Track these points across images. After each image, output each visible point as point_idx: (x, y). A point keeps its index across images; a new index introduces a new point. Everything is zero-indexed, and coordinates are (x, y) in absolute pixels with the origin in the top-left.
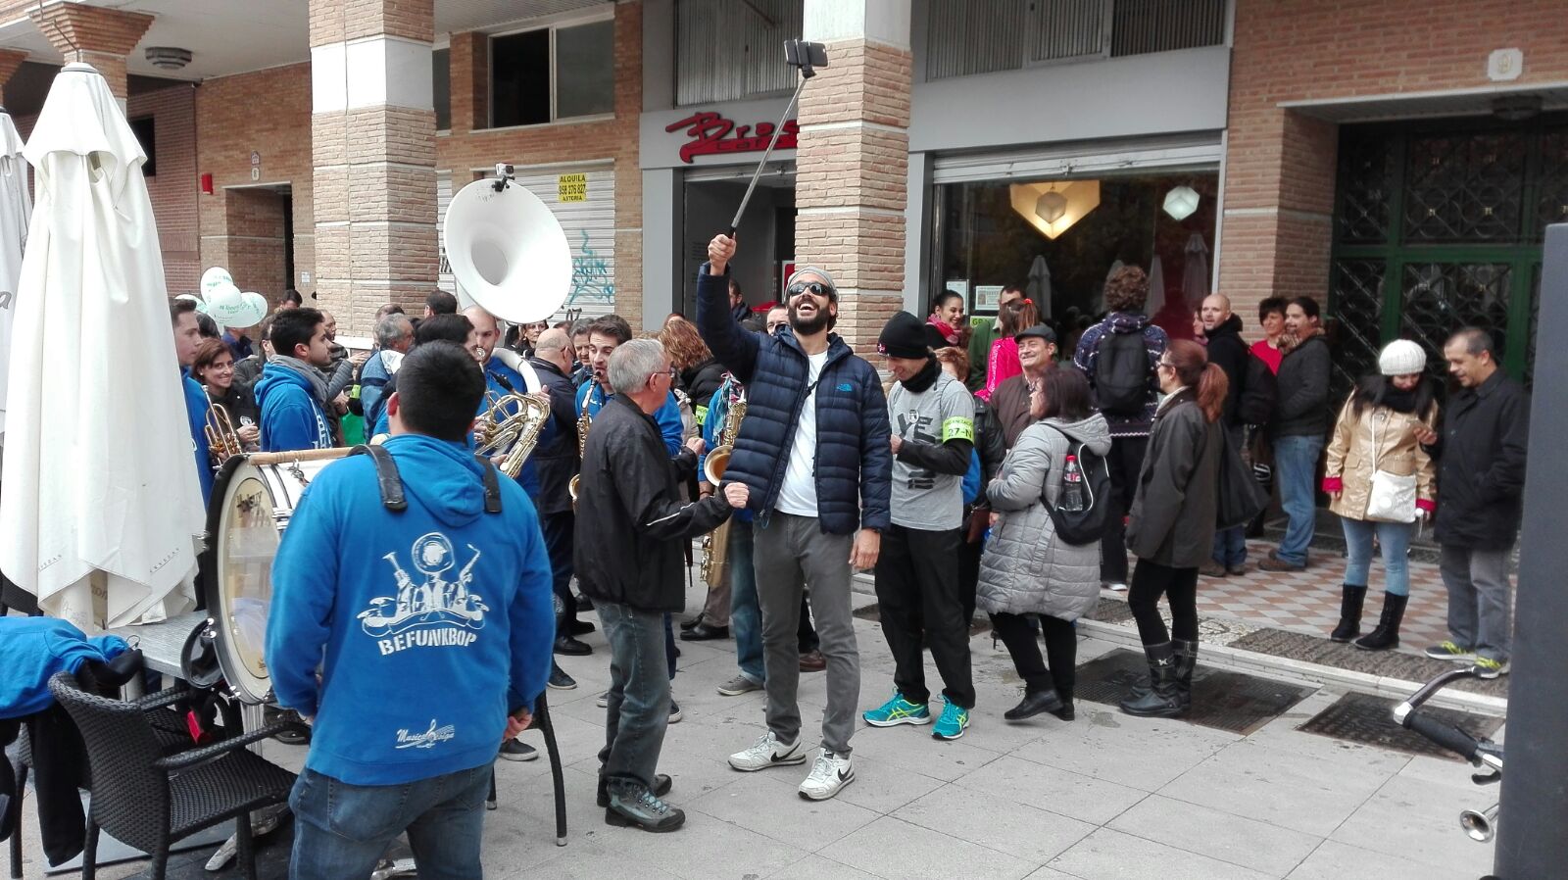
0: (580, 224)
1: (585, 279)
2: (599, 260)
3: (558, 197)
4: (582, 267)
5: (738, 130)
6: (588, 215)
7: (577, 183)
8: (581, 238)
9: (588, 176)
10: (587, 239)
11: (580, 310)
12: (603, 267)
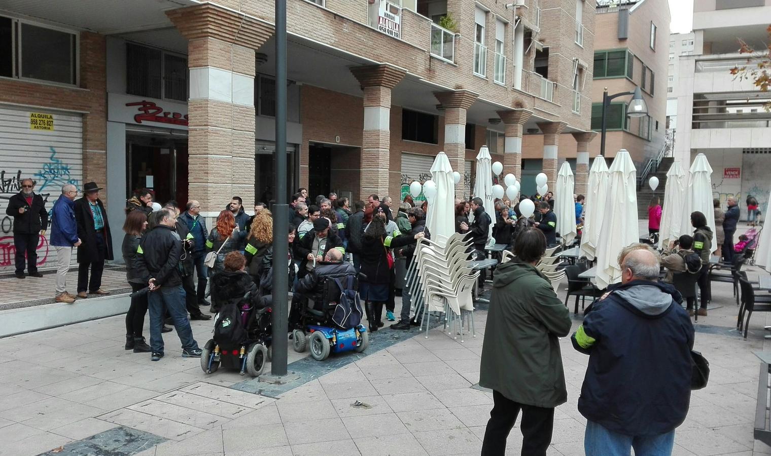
0: (49, 144)
1: (52, 176)
2: (64, 166)
3: (29, 125)
4: (50, 169)
5: (165, 113)
6: (55, 139)
7: (46, 120)
8: (51, 152)
9: (54, 116)
10: (54, 152)
11: (49, 194)
12: (67, 169)
